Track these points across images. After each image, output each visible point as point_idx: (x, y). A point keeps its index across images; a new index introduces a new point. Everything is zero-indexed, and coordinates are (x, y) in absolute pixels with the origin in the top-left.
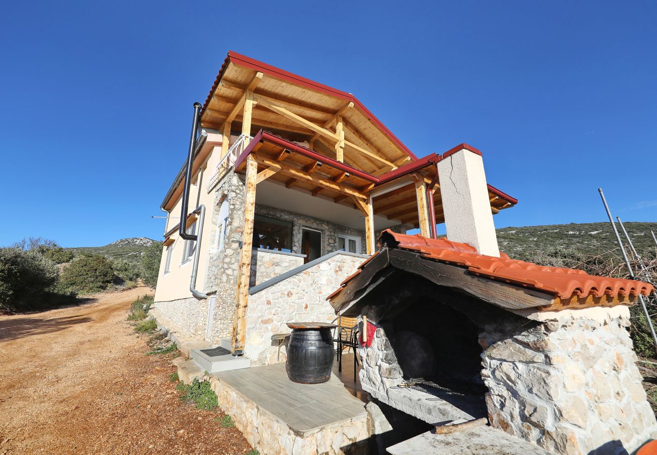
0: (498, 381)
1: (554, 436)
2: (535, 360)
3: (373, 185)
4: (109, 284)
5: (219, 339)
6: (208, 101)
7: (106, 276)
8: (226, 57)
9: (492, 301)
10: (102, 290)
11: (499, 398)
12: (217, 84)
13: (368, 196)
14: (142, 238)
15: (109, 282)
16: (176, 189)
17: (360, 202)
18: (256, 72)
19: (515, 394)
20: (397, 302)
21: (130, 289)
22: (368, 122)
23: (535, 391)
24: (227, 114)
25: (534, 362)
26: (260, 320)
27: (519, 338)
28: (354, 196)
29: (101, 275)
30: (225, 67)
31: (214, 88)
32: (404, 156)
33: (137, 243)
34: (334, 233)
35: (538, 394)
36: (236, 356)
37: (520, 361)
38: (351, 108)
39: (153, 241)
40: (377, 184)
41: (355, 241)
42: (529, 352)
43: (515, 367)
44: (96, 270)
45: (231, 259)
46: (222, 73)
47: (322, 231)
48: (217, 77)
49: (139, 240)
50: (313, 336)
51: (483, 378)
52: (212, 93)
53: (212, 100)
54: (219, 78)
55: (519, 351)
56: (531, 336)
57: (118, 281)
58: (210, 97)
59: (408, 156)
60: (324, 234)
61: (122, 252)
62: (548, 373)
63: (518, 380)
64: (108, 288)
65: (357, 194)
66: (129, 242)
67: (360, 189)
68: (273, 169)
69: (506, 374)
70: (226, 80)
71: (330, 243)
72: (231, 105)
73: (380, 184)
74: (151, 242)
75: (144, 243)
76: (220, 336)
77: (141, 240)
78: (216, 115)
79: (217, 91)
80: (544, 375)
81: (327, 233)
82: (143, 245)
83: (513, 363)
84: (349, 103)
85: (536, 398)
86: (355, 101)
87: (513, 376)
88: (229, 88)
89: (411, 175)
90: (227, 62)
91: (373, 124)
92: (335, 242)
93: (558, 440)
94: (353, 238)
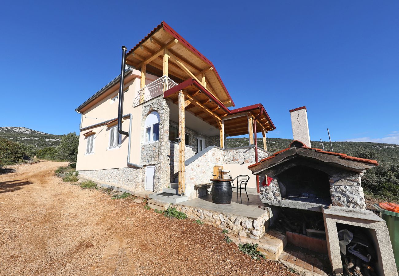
0: (337, 192)
1: (359, 205)
2: (354, 184)
3: (227, 114)
4: (20, 159)
5: (162, 189)
6: (135, 48)
7: (16, 154)
8: (160, 24)
9: (350, 167)
10: (15, 163)
11: (337, 197)
12: (146, 39)
13: (222, 119)
14: (21, 128)
15: (19, 158)
16: (94, 100)
17: (220, 122)
18: (175, 39)
19: (345, 195)
20: (287, 168)
21: (36, 162)
22: (217, 79)
23: (354, 193)
24: (145, 58)
25: (353, 185)
26: (190, 178)
27: (348, 178)
28: (217, 119)
29: (12, 153)
30: (156, 30)
31: (143, 41)
32: (228, 100)
33: (16, 131)
34: (195, 136)
35: (355, 194)
36: (182, 196)
37: (348, 185)
38: (211, 70)
39: (31, 130)
40: (229, 114)
41: (202, 141)
42: (352, 183)
43: (345, 187)
44: (7, 149)
45: (164, 147)
46: (153, 33)
47: (189, 134)
48: (148, 35)
49: (19, 129)
50: (225, 184)
51: (330, 192)
52: (140, 43)
53: (140, 48)
54: (149, 36)
55: (347, 182)
56: (353, 177)
57: (27, 158)
58: (138, 46)
59: (230, 100)
60: (191, 136)
61: (4, 136)
62: (358, 188)
63: (347, 191)
64: (20, 162)
65: (218, 118)
66: (9, 129)
67: (220, 115)
68: (190, 100)
69: (342, 190)
70: (154, 38)
71: (193, 141)
72: (150, 54)
73: (230, 115)
74: (30, 131)
75: (23, 131)
76: (162, 187)
77: (20, 129)
78: (138, 58)
79: (145, 44)
80: (357, 189)
81: (192, 136)
82: (22, 133)
83: (345, 186)
84: (211, 67)
85: (354, 195)
86: (213, 67)
87: (345, 190)
88: (154, 44)
89: (247, 112)
90: (159, 27)
91: (219, 81)
92: (195, 141)
93: (361, 206)
94: (201, 139)
